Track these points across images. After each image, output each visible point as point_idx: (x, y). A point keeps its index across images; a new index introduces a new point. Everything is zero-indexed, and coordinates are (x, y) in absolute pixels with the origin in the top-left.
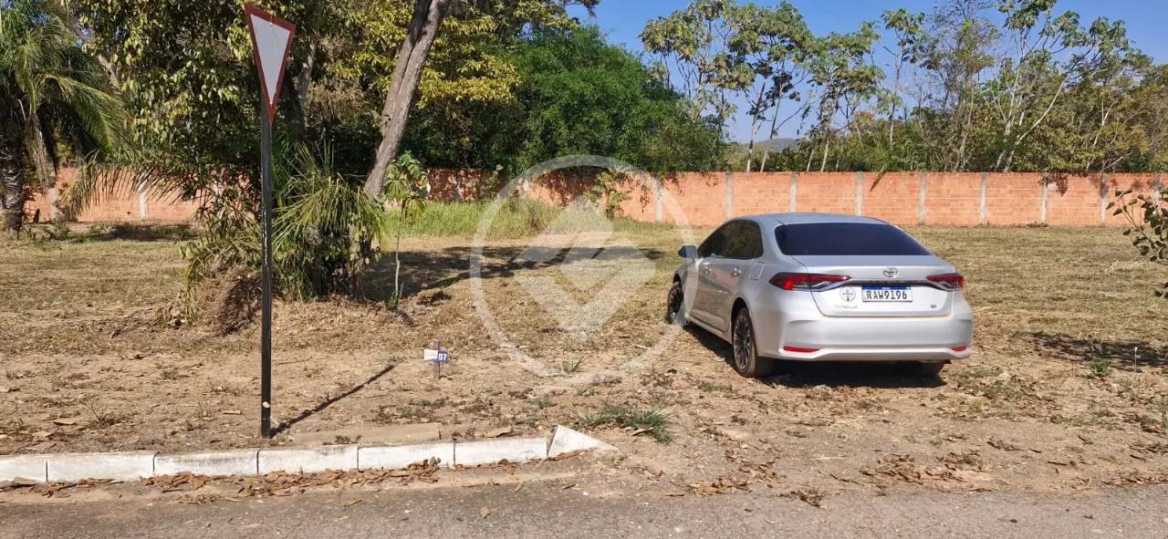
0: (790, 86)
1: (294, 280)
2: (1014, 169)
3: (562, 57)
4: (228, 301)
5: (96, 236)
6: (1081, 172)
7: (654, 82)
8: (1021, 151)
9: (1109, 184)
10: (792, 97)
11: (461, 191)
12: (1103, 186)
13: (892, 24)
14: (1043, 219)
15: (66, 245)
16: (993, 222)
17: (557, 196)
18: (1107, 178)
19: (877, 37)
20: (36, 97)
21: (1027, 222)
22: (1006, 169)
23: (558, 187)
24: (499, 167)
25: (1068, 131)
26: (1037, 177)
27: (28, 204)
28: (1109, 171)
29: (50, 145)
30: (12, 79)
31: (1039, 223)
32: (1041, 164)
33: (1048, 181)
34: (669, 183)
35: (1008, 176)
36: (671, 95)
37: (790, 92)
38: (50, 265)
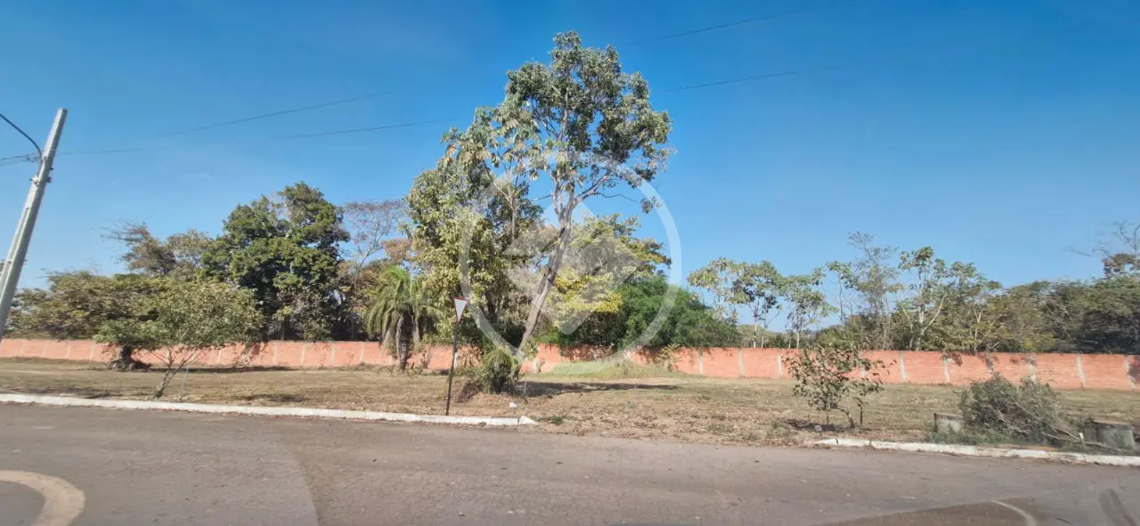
0: (776, 302)
1: (487, 386)
2: (923, 349)
3: (645, 291)
4: (463, 391)
5: (434, 374)
6: (971, 352)
7: (693, 301)
8: (926, 338)
9: (992, 360)
10: (778, 307)
11: (595, 356)
12: (987, 361)
13: (831, 269)
14: (948, 380)
15: (420, 377)
16: (913, 382)
17: (645, 359)
18: (989, 355)
19: (824, 275)
20: (418, 314)
21: (938, 382)
22: (917, 349)
23: (644, 354)
24: (613, 344)
25: (954, 327)
26: (938, 355)
27: (409, 361)
28: (991, 351)
29: (421, 335)
30: (411, 308)
31: (946, 382)
32: (940, 347)
33: (946, 357)
34: (705, 354)
35: (918, 352)
36: (703, 308)
37: (776, 305)
38: (413, 383)
